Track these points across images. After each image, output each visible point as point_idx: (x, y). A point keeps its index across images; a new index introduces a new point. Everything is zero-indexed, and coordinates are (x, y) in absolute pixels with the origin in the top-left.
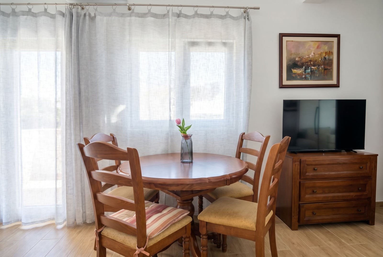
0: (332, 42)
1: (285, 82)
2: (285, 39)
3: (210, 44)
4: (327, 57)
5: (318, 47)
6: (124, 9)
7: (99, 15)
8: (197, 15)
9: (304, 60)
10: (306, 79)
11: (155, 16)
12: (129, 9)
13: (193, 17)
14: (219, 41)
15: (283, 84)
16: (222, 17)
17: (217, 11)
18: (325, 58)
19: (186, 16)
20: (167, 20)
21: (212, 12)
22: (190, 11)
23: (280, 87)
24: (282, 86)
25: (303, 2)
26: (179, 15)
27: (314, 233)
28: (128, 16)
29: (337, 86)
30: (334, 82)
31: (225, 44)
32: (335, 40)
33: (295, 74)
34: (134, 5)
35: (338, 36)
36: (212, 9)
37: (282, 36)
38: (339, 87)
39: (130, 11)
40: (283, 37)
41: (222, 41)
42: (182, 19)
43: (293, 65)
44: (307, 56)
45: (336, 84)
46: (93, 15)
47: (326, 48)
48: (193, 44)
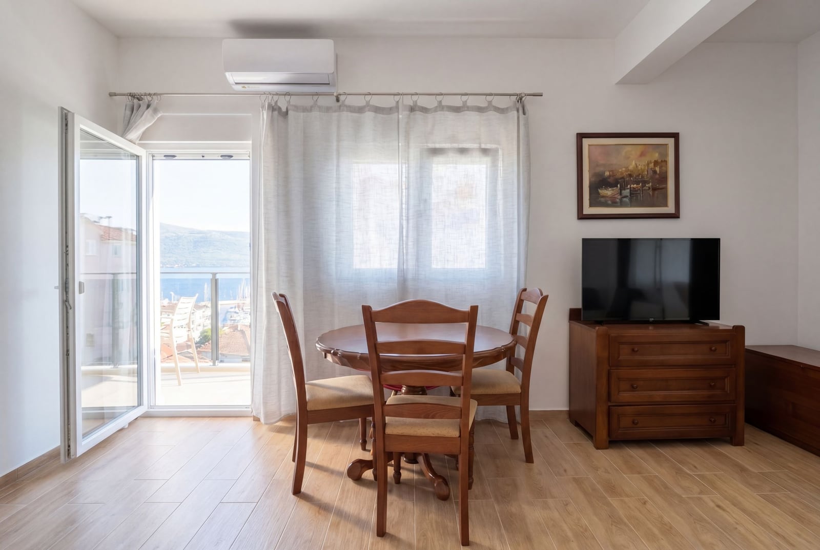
0: (667, 144)
1: (587, 210)
2: (586, 142)
3: (463, 151)
4: (657, 169)
5: (642, 154)
6: (330, 101)
7: (294, 110)
8: (441, 107)
9: (619, 176)
10: (622, 205)
11: (378, 110)
12: (338, 100)
13: (435, 110)
14: (476, 146)
15: (584, 213)
16: (480, 110)
17: (472, 101)
18: (655, 172)
19: (424, 110)
20: (395, 116)
21: (440, 102)
22: (429, 102)
23: (580, 217)
24: (582, 217)
25: (617, 84)
26: (412, 109)
27: (636, 453)
28: (335, 111)
29: (675, 216)
30: (670, 209)
31: (485, 151)
32: (671, 142)
33: (603, 197)
34: (345, 94)
35: (675, 136)
36: (465, 98)
37: (581, 137)
38: (678, 217)
39: (339, 104)
40: (584, 139)
41: (480, 146)
42: (419, 115)
43: (600, 182)
44: (623, 169)
45: (674, 212)
46: (284, 109)
47: (656, 156)
48: (435, 152)
